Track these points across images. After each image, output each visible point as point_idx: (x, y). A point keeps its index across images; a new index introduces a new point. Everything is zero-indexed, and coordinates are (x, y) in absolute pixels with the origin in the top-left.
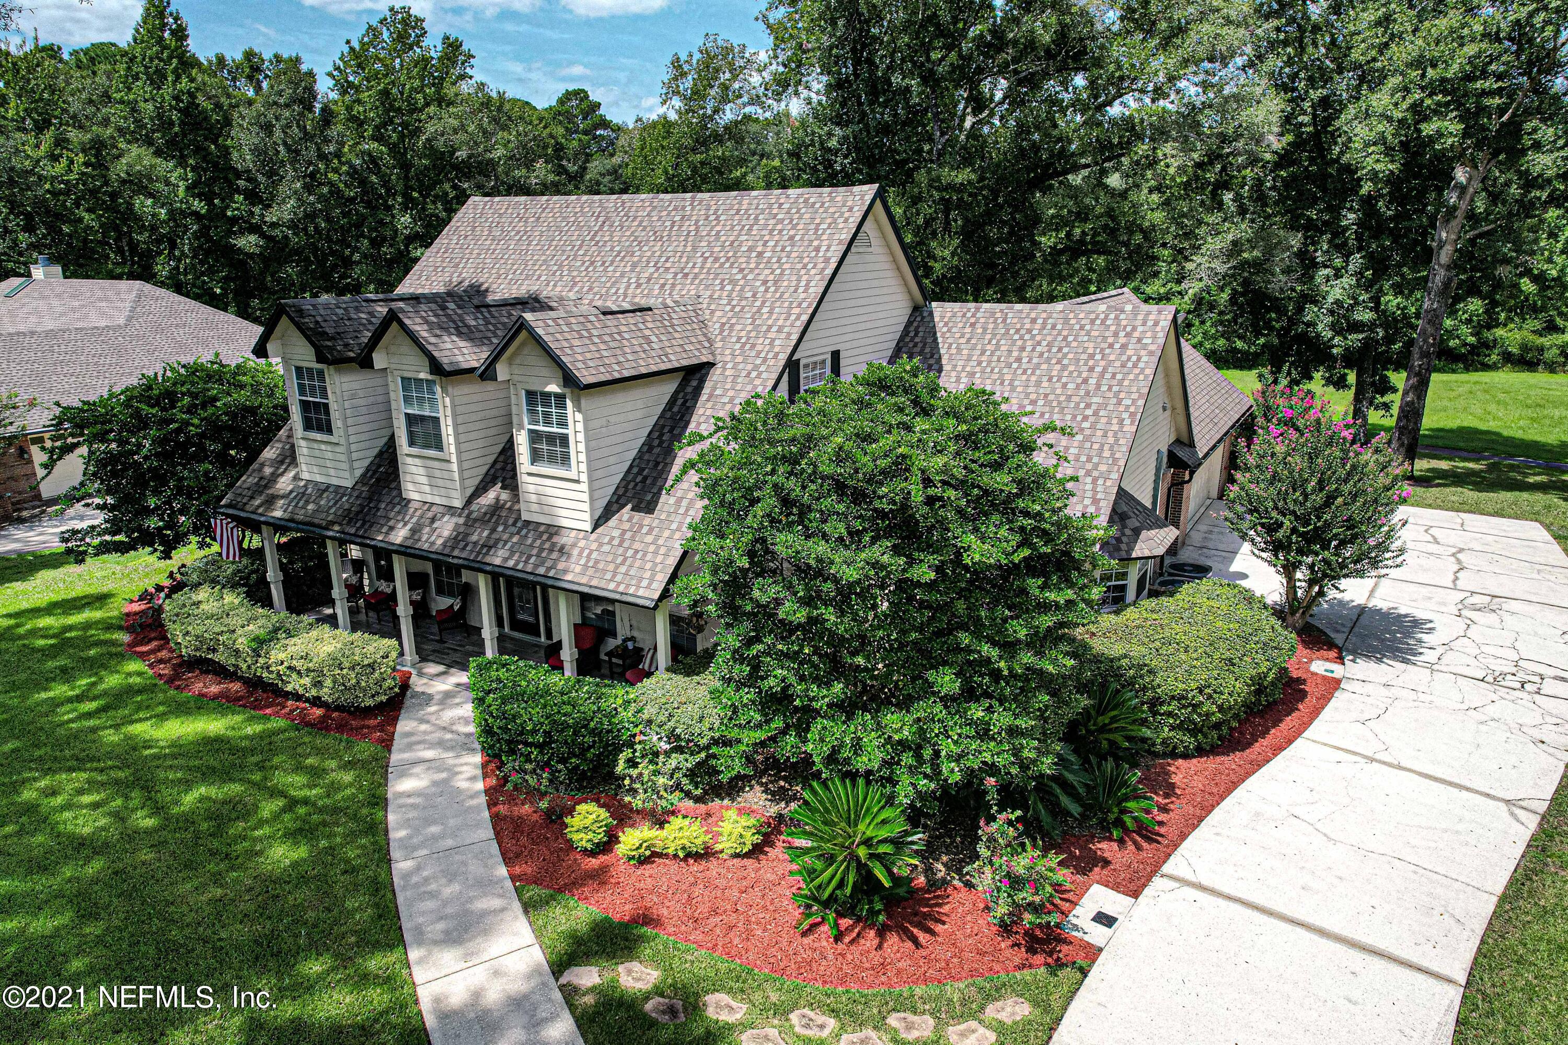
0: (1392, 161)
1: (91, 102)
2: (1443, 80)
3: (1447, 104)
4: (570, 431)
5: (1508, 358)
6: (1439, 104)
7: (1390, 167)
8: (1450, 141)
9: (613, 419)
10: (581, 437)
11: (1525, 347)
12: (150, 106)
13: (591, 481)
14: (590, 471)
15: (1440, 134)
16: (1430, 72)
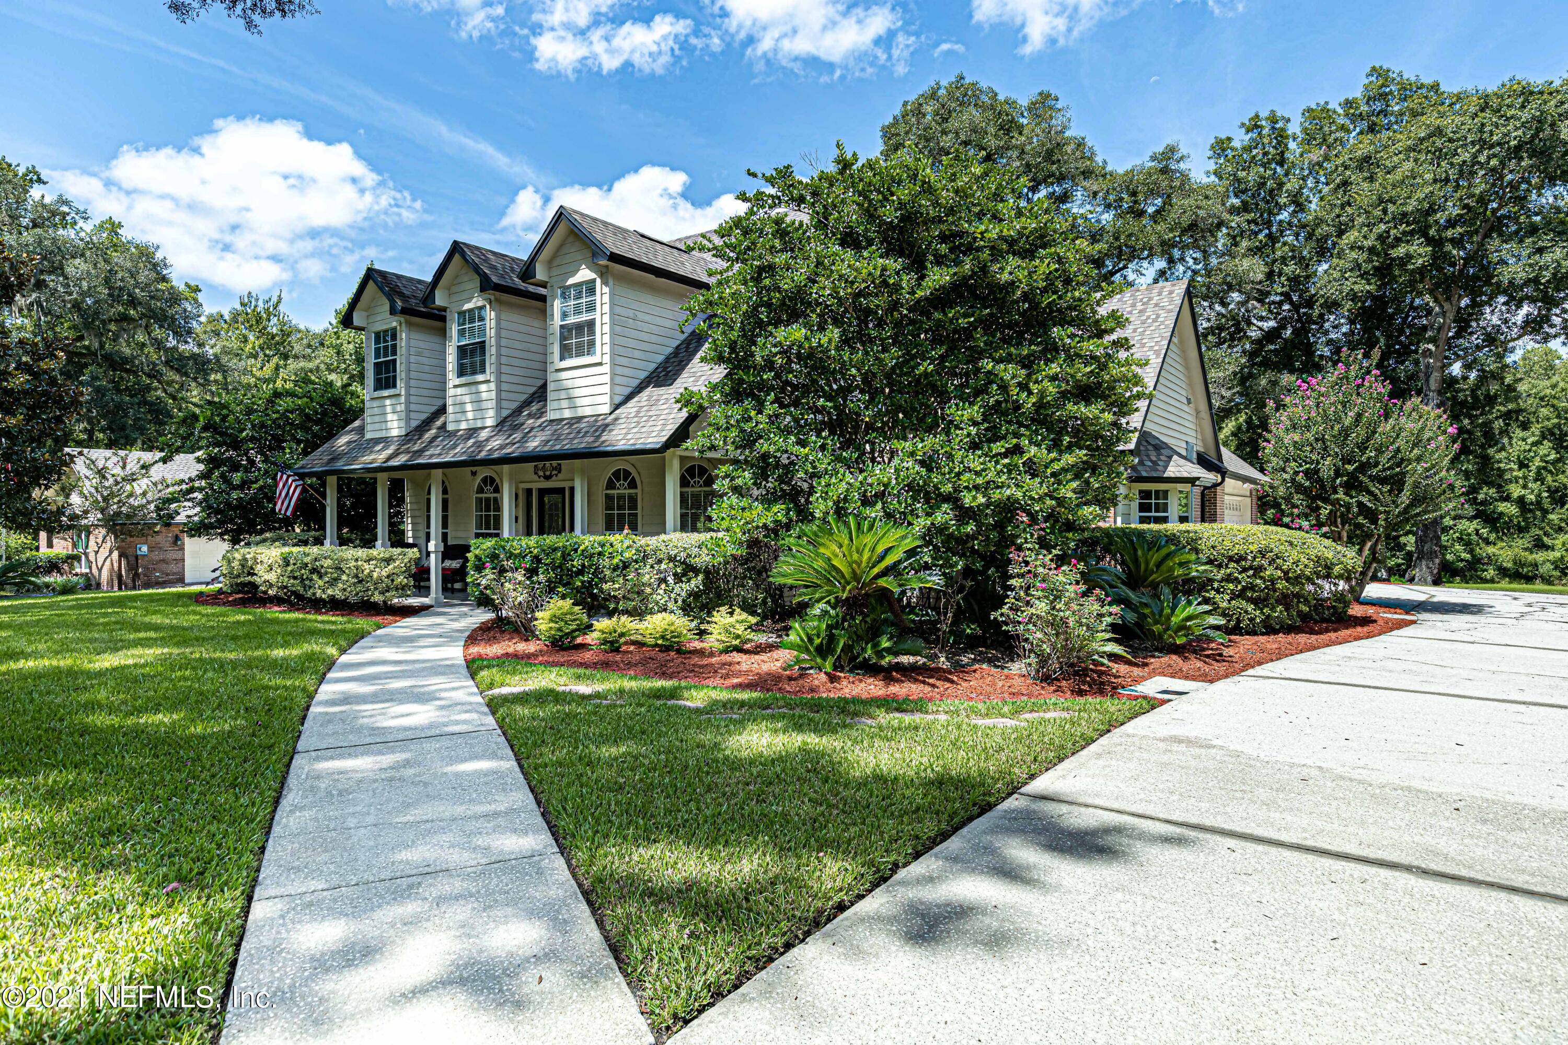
0: (1369, 284)
1: (309, 346)
2: (1404, 215)
3: (1412, 233)
4: (597, 315)
5: (1504, 572)
6: (1404, 233)
7: (1368, 287)
8: (1420, 261)
9: (640, 316)
10: (606, 319)
11: (1518, 563)
12: (351, 346)
13: (613, 364)
14: (613, 354)
15: (1409, 256)
16: (1391, 208)
